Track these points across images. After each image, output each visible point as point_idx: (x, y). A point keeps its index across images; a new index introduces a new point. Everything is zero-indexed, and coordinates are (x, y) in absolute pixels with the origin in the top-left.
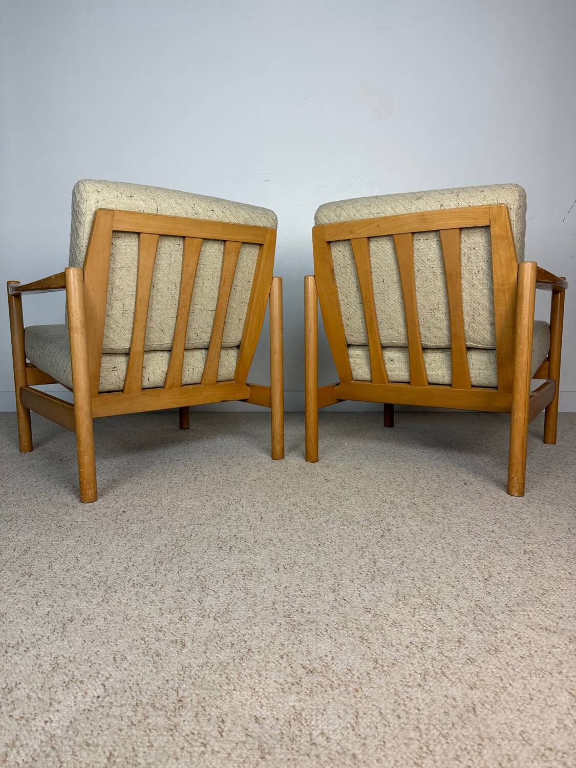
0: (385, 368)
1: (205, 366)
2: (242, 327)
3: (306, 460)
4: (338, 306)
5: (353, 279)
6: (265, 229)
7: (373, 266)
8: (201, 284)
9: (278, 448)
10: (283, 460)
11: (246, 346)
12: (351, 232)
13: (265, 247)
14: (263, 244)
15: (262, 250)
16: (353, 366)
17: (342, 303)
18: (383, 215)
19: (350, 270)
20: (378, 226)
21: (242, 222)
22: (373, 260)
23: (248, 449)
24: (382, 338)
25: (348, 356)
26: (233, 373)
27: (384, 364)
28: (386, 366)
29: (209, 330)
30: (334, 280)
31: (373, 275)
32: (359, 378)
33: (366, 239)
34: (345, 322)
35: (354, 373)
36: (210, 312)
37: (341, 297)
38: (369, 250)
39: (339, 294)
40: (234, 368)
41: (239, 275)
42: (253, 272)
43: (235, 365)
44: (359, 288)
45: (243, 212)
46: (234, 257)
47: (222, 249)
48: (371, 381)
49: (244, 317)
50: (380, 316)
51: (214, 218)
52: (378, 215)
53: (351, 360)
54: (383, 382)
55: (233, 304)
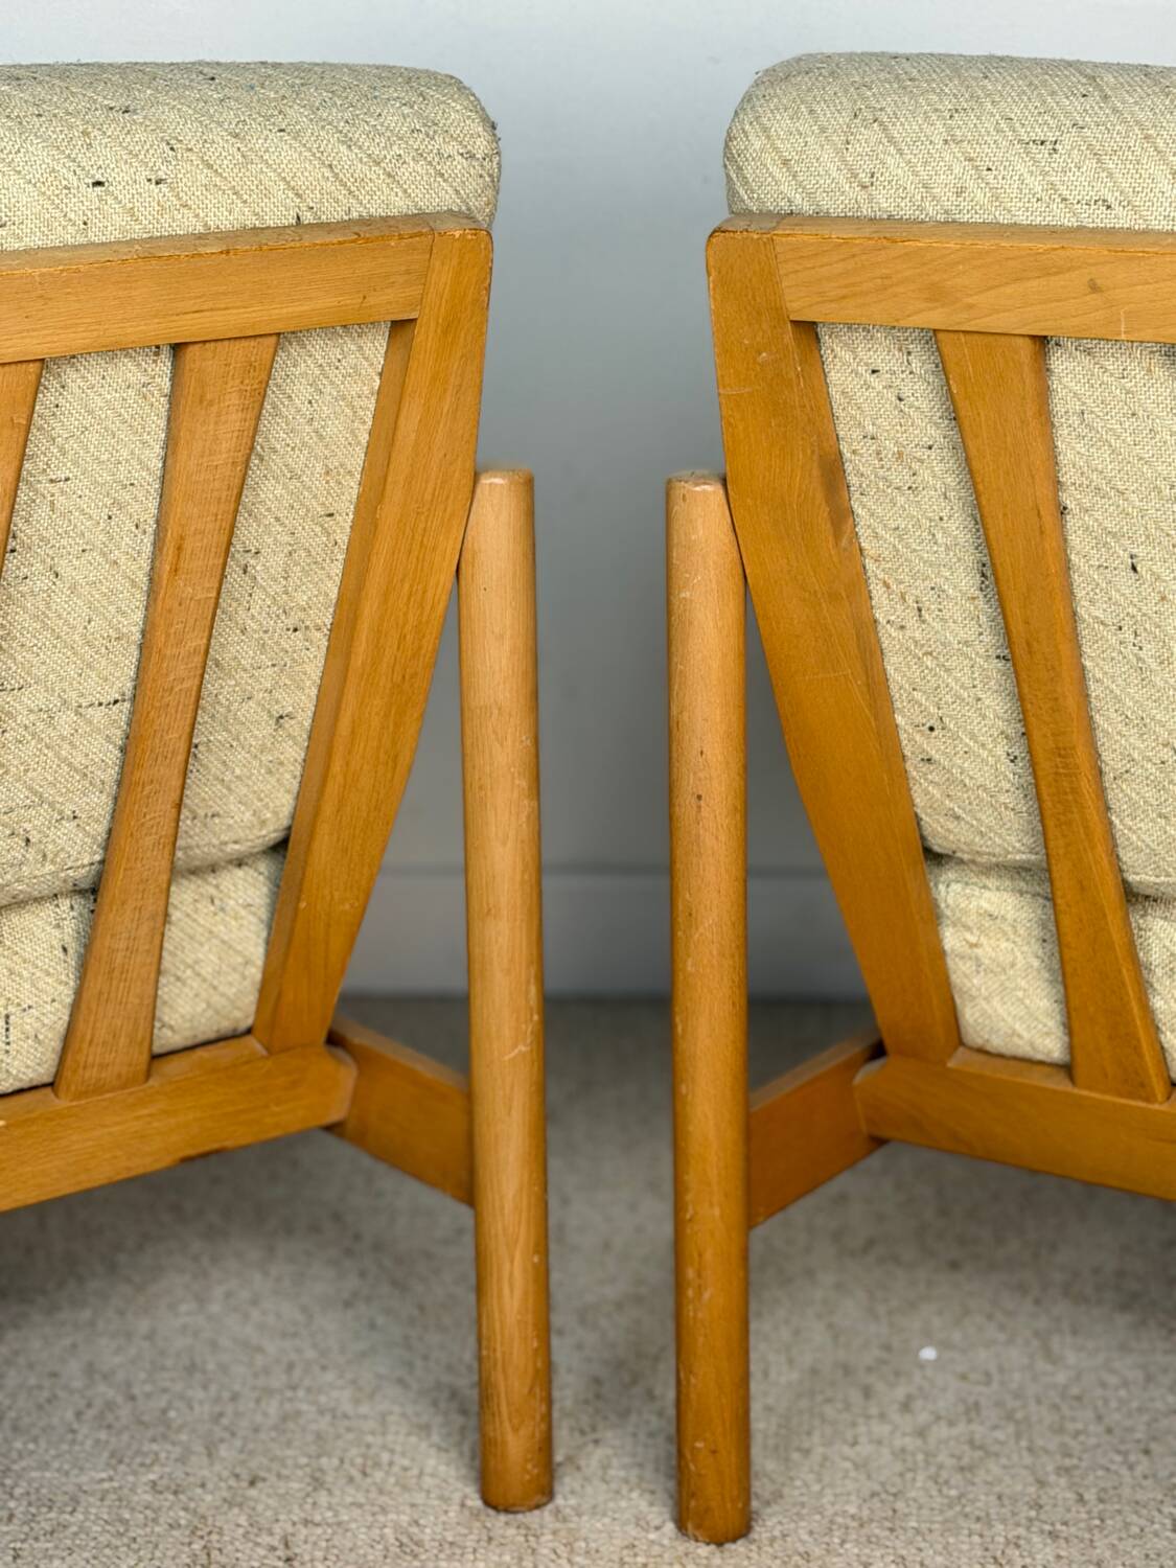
0: (1148, 1012)
1: (79, 993)
2: (293, 753)
3: (681, 1525)
4: (869, 652)
5: (957, 528)
6: (419, 228)
7: (1068, 476)
8: (42, 583)
9: (516, 1445)
10: (546, 1514)
11: (323, 849)
12: (936, 294)
13: (425, 336)
14: (413, 321)
15: (409, 347)
16: (961, 972)
17: (889, 637)
18: (1122, 219)
19: (939, 474)
20: (1094, 288)
21: (277, 212)
22: (1071, 450)
23: (343, 1398)
24: (1127, 856)
25: (933, 916)
26: (249, 1000)
27: (1143, 988)
28: (1158, 1003)
29: (99, 804)
30: (841, 517)
31: (1072, 522)
32: (997, 1043)
33: (1026, 349)
34: (912, 741)
35: (969, 1015)
36: (97, 714)
37: (884, 607)
38: (1044, 394)
39: (877, 590)
40: (255, 973)
41: (269, 492)
42: (357, 459)
43: (257, 952)
44: (991, 574)
45: (287, 155)
46: (234, 420)
47: (166, 384)
48: (1067, 1069)
49: (302, 702)
50: (1117, 741)
51: (111, 225)
52: (1097, 218)
53: (951, 939)
54: (1137, 1086)
55: (233, 646)
